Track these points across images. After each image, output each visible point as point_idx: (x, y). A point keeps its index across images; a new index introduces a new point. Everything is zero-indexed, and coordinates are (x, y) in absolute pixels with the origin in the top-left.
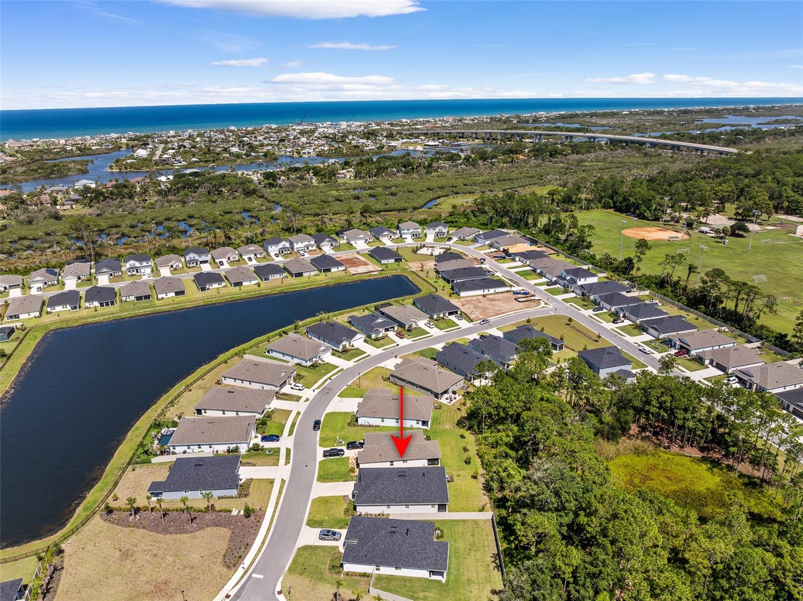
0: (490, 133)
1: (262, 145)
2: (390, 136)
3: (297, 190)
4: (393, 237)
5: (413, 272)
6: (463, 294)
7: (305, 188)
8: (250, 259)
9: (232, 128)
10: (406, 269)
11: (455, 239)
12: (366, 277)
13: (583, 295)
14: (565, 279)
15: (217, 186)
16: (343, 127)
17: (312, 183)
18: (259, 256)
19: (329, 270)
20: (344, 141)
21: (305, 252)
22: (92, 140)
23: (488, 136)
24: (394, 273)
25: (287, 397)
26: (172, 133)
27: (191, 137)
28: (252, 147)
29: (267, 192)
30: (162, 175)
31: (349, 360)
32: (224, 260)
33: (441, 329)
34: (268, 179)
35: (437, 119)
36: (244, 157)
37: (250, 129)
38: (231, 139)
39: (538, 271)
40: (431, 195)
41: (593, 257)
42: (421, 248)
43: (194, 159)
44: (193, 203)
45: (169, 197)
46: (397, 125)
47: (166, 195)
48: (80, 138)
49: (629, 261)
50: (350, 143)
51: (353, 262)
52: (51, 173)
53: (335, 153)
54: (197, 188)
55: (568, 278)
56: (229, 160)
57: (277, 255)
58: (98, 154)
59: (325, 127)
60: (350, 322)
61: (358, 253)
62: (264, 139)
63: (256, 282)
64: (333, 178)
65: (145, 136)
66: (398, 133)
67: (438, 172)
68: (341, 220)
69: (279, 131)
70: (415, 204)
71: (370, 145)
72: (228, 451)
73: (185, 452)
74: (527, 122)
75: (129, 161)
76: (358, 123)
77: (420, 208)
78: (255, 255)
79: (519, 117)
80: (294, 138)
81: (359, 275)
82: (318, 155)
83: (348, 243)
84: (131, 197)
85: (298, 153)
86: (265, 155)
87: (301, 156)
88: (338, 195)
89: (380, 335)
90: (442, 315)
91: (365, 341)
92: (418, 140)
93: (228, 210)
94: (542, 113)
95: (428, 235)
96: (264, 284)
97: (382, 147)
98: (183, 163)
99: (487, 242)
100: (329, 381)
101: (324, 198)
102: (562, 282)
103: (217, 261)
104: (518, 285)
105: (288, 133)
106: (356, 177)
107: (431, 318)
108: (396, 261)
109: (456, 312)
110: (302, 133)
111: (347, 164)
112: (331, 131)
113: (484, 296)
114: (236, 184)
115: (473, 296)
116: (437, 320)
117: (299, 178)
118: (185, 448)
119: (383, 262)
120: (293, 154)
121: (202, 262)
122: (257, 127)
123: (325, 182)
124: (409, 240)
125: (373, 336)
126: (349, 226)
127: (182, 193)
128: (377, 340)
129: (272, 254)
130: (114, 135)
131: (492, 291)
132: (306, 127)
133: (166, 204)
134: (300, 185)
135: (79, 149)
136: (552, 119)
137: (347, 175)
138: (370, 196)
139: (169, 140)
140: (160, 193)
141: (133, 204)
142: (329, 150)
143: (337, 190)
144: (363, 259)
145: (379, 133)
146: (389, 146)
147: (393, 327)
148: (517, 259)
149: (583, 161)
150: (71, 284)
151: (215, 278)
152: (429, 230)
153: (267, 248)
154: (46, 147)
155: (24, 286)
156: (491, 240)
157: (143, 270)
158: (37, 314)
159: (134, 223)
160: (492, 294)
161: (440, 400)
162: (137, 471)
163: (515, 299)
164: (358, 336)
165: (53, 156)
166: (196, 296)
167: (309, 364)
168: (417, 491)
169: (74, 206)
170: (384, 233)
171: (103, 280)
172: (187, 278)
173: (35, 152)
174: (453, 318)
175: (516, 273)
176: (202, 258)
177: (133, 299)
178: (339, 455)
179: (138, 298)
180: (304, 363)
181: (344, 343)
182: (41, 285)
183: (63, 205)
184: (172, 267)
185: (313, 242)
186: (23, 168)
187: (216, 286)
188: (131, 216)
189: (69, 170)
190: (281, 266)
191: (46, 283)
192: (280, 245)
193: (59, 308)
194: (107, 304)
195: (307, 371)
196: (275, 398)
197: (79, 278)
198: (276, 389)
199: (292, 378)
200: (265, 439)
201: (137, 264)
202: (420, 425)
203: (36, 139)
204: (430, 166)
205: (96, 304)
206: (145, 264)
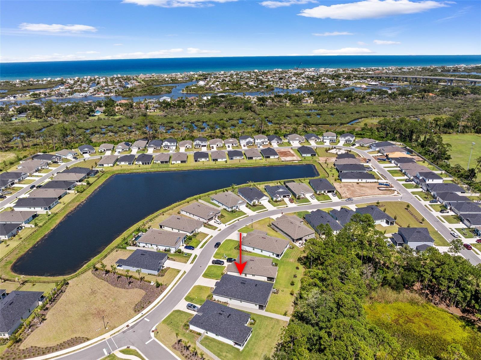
0: (416, 78)
1: (268, 81)
2: (348, 78)
3: (275, 109)
4: (317, 140)
5: (319, 163)
6: (343, 180)
7: (281, 107)
8: (229, 146)
9: (256, 71)
10: (316, 161)
11: (357, 145)
12: (289, 163)
13: (428, 190)
14: (418, 178)
15: (231, 104)
16: (321, 71)
17: (286, 105)
18: (234, 145)
19: (269, 157)
20: (317, 80)
21: (261, 145)
22: (179, 75)
23: (414, 80)
24: (308, 163)
25: (210, 227)
26: (222, 72)
27: (231, 75)
28: (262, 82)
29: (258, 109)
30: (206, 96)
31: (254, 211)
32: (215, 146)
33: (319, 201)
34: (260, 101)
35: (384, 68)
36: (254, 87)
37: (266, 71)
38: (253, 77)
39: (403, 171)
40: (357, 116)
41: (448, 166)
42: (332, 149)
43: (227, 88)
44: (215, 113)
45: (203, 109)
46: (357, 71)
47: (202, 107)
48: (175, 74)
49: (472, 171)
50: (321, 81)
51: (285, 154)
52: (153, 92)
53: (309, 87)
54: (220, 104)
55: (421, 178)
56: (245, 89)
57: (244, 146)
58: (180, 83)
59: (310, 72)
60: (265, 189)
61: (292, 148)
62: (271, 77)
63: (225, 160)
64: (299, 102)
65: (207, 74)
66: (354, 76)
67: (368, 102)
68: (290, 128)
69: (282, 73)
70: (343, 122)
71: (333, 83)
72: (165, 250)
73: (144, 247)
74: (449, 71)
75: (192, 88)
76: (332, 69)
77: (345, 124)
78: (233, 144)
79: (443, 68)
80: (289, 78)
81: (286, 162)
82: (298, 88)
83: (289, 142)
84: (184, 107)
85: (287, 86)
86: (267, 87)
87: (288, 88)
88: (298, 113)
89: (279, 199)
90: (323, 192)
91: (269, 201)
92: (365, 81)
93: (232, 118)
94: (463, 65)
95: (340, 141)
96: (229, 161)
97: (340, 85)
98: (221, 90)
99: (378, 149)
100: (237, 221)
101: (288, 114)
102: (416, 180)
103: (211, 146)
104: (385, 178)
105: (286, 74)
106: (314, 102)
107: (316, 192)
108: (312, 155)
109: (333, 191)
110: (295, 74)
111: (311, 94)
112: (313, 74)
113: (358, 183)
114: (241, 103)
115: (350, 183)
116: (319, 195)
117: (279, 101)
118: (144, 245)
119: (303, 155)
120: (284, 87)
121: (203, 146)
122: (270, 70)
123: (294, 105)
124: (327, 143)
125: (274, 199)
126: (295, 131)
127: (211, 107)
128: (276, 201)
129: (242, 145)
130: (192, 73)
131: (364, 181)
132: (299, 71)
133: (201, 112)
134: (278, 105)
135: (172, 80)
136: (469, 70)
137: (309, 101)
138: (318, 114)
139: (219, 76)
140: (199, 106)
141: (184, 112)
142: (305, 85)
143: (299, 110)
144: (292, 152)
145: (342, 76)
146: (344, 84)
147: (289, 195)
148: (393, 162)
149: (478, 99)
150: (134, 151)
151: (205, 155)
152: (343, 138)
153: (241, 141)
154: (157, 79)
155: (113, 150)
156: (381, 148)
157: (171, 148)
158: (112, 165)
159: (180, 122)
160: (363, 183)
161: (295, 244)
162: (118, 252)
163: (378, 188)
164: (264, 198)
165: (158, 83)
166: (191, 164)
167: (230, 210)
168: (249, 294)
169: (155, 111)
170: (313, 138)
171: (150, 151)
172: (191, 154)
173: (151, 81)
174: (330, 194)
175: (388, 171)
176: (204, 144)
177: (159, 162)
178: (220, 264)
179: (162, 162)
180: (228, 209)
181: (254, 201)
182: (121, 150)
183: (150, 109)
184: (186, 147)
185: (267, 140)
186: (141, 89)
187: (203, 160)
188: (181, 118)
189: (162, 91)
190: (243, 152)
191: (123, 150)
192: (248, 140)
193: (123, 163)
194: (146, 164)
195: (228, 214)
196: (203, 226)
197: (139, 149)
198: (205, 221)
199: (217, 216)
200: (186, 247)
201: (169, 144)
202: (275, 256)
203: (154, 74)
204: (364, 97)
205: (141, 163)
206: (172, 144)
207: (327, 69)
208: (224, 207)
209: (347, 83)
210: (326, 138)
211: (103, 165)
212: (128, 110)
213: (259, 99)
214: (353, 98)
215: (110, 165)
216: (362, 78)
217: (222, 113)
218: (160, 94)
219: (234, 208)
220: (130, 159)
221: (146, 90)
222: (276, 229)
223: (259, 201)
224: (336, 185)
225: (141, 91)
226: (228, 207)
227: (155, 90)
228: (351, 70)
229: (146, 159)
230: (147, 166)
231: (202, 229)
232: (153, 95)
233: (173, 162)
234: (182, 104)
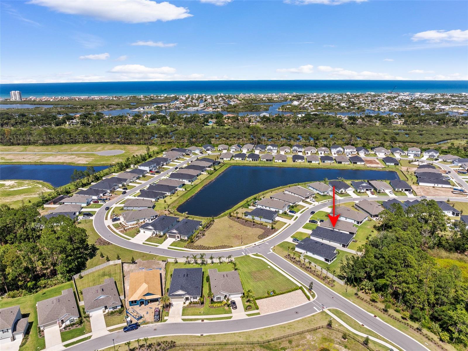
1: (360, 103)
2: (446, 103)
3: (365, 127)
4: (402, 154)
5: (401, 171)
6: (421, 184)
7: (370, 126)
8: (321, 153)
9: (348, 93)
10: (398, 169)
11: (440, 160)
12: (373, 169)
15: (323, 121)
16: (417, 96)
17: (376, 124)
18: (326, 153)
19: (356, 163)
20: (411, 104)
21: (349, 154)
22: (275, 96)
24: (391, 170)
25: (306, 202)
26: (315, 94)
27: (324, 97)
28: (353, 104)
29: (348, 126)
30: (300, 114)
31: (341, 197)
32: (309, 152)
33: (396, 195)
34: (351, 120)
36: (346, 108)
37: (358, 94)
38: (345, 99)
40: (446, 137)
42: (415, 161)
43: (319, 108)
44: (309, 128)
45: (298, 124)
46: (457, 96)
47: (297, 123)
48: (271, 94)
50: (414, 105)
51: (371, 162)
53: (401, 110)
54: (313, 121)
56: (337, 109)
57: (335, 154)
58: (276, 102)
59: (405, 96)
60: (351, 184)
61: (377, 159)
62: (363, 100)
63: (318, 162)
64: (389, 123)
65: (301, 95)
66: (453, 101)
67: (462, 125)
68: (378, 143)
69: (375, 96)
70: (431, 141)
71: (427, 107)
75: (288, 106)
76: (428, 94)
77: (432, 143)
78: (325, 152)
80: (381, 101)
81: (371, 168)
82: (390, 111)
83: (375, 154)
84: (282, 122)
85: (379, 109)
86: (358, 109)
87: (380, 111)
88: (387, 132)
89: (363, 191)
90: (400, 190)
91: (354, 192)
92: (464, 106)
93: (323, 133)
95: (424, 156)
96: (321, 164)
97: (434, 109)
98: (314, 109)
99: (460, 164)
100: (328, 202)
101: (377, 132)
103: (306, 152)
104: (461, 186)
105: (379, 97)
106: (404, 123)
107: (394, 190)
108: (395, 164)
109: (410, 190)
110: (388, 98)
111: (402, 116)
112: (407, 98)
113: (433, 187)
114: (333, 121)
115: (427, 186)
116: (397, 192)
117: (369, 121)
118: (261, 206)
119: (387, 164)
120: (375, 109)
121: (299, 152)
122: (362, 94)
123: (384, 125)
124: (411, 157)
125: (358, 191)
126: (382, 145)
127: (305, 122)
129: (333, 153)
130: (286, 94)
131: (440, 185)
132: (392, 95)
133: (296, 127)
134: (368, 124)
135: (268, 99)
137: (399, 123)
138: (406, 134)
139: (312, 98)
140: (295, 121)
141: (281, 126)
142: (398, 108)
143: (388, 129)
144: (377, 161)
145: (439, 100)
146: (440, 109)
147: (371, 189)
150: (245, 151)
151: (302, 158)
152: (427, 154)
153: (332, 149)
154: (255, 98)
155: (228, 150)
156: (463, 163)
157: (273, 151)
158: (230, 159)
159: (279, 133)
160: (439, 187)
161: (372, 218)
162: (243, 209)
163: (452, 192)
164: (350, 189)
165: (256, 102)
166: (290, 163)
167: (322, 194)
168: (336, 237)
169: (257, 124)
170: (398, 151)
171: (257, 152)
172: (290, 156)
173: (250, 99)
174: (407, 192)
175: (466, 181)
176: (300, 150)
177: (265, 160)
178: (315, 223)
179: (267, 160)
180: (320, 193)
181: (342, 190)
182: (234, 150)
183: (253, 123)
184: (286, 151)
185: (355, 150)
186: (243, 106)
187: (300, 161)
188: (279, 130)
189: (261, 108)
190: (334, 158)
191: (236, 150)
192: (338, 149)
193: (237, 159)
194: (255, 160)
195: (320, 196)
196: (302, 201)
197: (248, 150)
198: (303, 199)
199: (312, 197)
200: (290, 212)
201: (272, 148)
202: (356, 223)
203: (252, 94)
204: (457, 121)
205: (251, 159)
206: (275, 148)
207: (423, 94)
208: (318, 192)
209: (443, 107)
210: (411, 152)
211: (223, 159)
212: (235, 122)
213: (350, 118)
214: (445, 121)
215: (228, 159)
216: (461, 103)
217: (315, 129)
218: (259, 111)
219: (325, 193)
220: (243, 156)
221: (247, 107)
222: (358, 208)
223: (345, 191)
224: (414, 187)
225: (243, 108)
226: (320, 192)
227: (255, 107)
228: (450, 96)
229: (255, 157)
230: (256, 162)
231: (301, 203)
232: (253, 112)
233: (276, 161)
234: (280, 119)
